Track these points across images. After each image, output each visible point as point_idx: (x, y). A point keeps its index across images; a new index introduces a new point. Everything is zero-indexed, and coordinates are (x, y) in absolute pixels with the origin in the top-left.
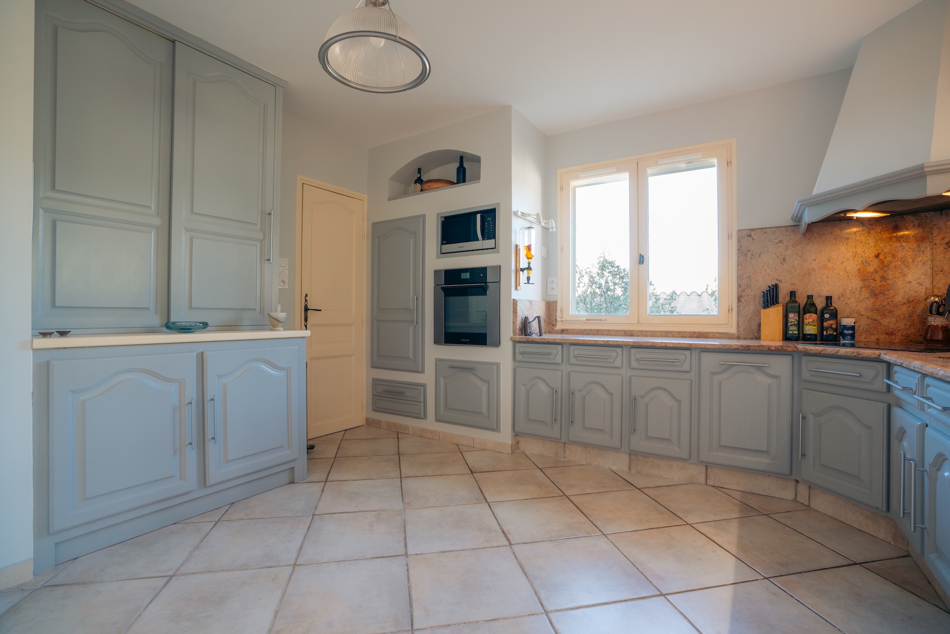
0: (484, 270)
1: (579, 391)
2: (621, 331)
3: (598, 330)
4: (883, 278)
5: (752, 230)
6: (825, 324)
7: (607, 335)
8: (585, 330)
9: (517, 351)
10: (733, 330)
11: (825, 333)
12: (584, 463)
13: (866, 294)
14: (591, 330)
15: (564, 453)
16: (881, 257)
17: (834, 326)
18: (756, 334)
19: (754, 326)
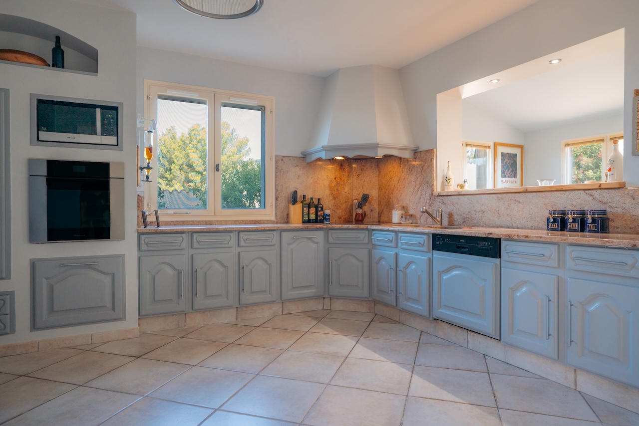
0: (107, 165)
1: (201, 269)
2: (202, 221)
3: (184, 221)
4: (337, 189)
5: (283, 156)
6: (319, 213)
7: (192, 225)
8: (172, 222)
9: (142, 242)
10: (273, 218)
11: (319, 218)
12: (203, 325)
13: (331, 198)
14: (177, 221)
15: (185, 322)
16: (337, 179)
17: (322, 215)
18: (286, 220)
19: (285, 216)
